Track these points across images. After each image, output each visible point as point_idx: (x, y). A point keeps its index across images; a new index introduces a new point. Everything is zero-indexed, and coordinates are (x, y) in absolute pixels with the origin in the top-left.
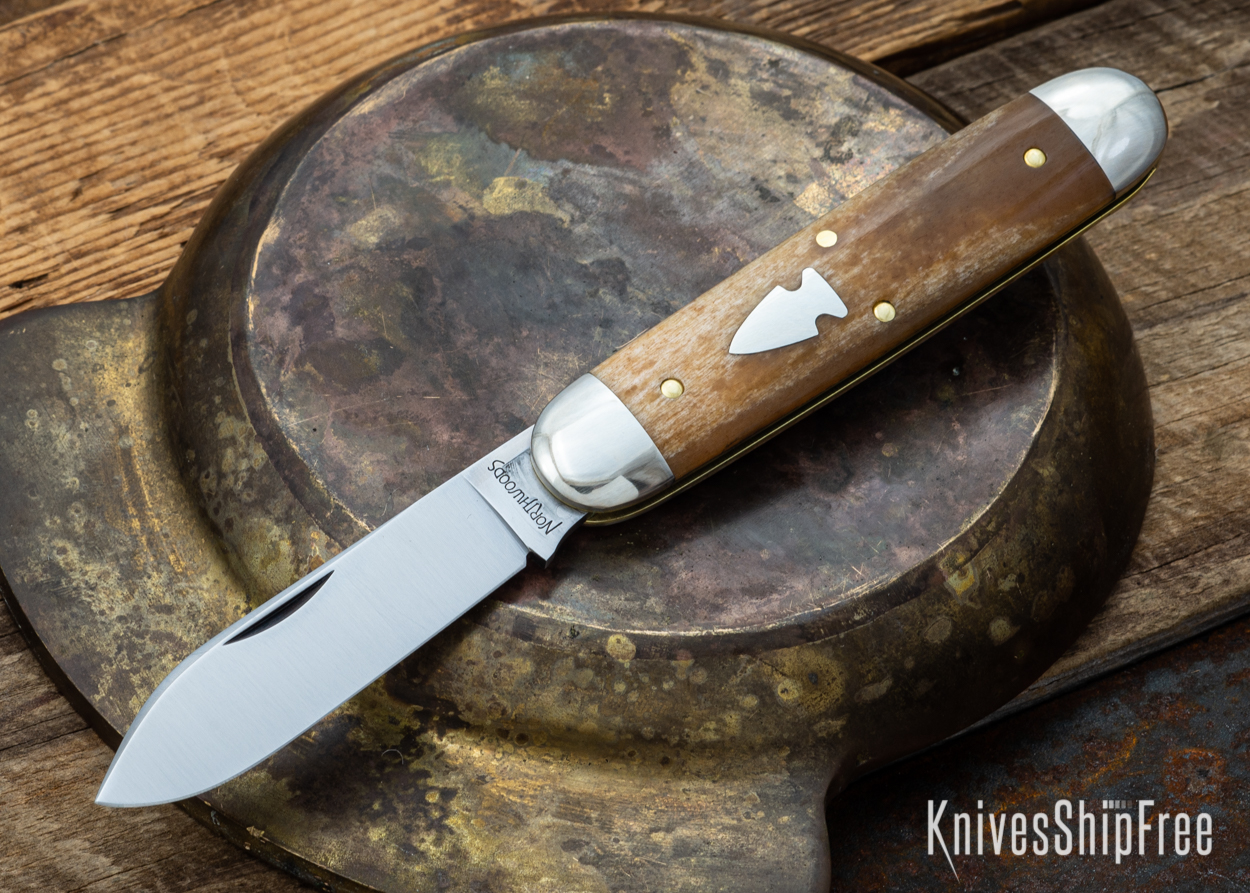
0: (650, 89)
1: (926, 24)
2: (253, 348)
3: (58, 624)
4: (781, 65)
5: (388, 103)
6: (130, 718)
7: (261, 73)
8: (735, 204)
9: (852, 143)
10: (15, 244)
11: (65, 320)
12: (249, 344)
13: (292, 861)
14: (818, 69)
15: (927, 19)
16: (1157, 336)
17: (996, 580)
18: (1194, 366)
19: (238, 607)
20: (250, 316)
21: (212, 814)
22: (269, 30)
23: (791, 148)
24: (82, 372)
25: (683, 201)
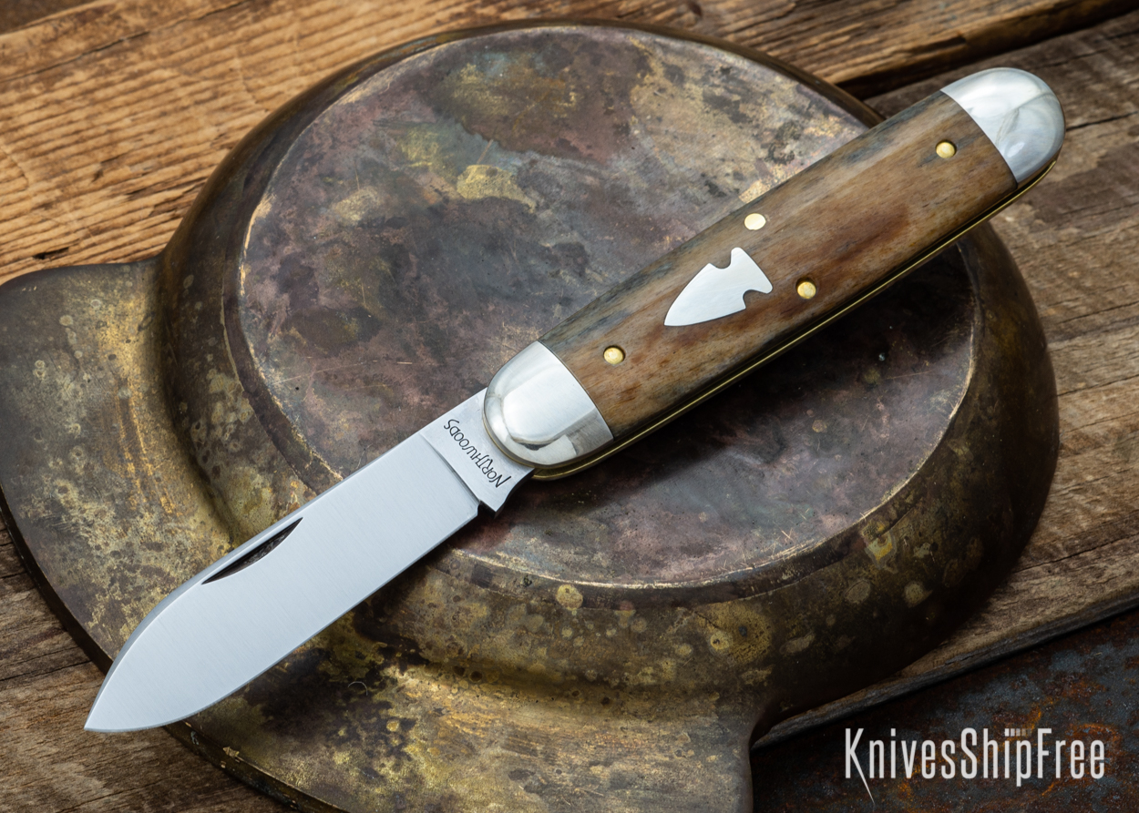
0: (612, 89)
1: (878, 55)
2: (243, 312)
3: (58, 556)
4: (732, 72)
5: (374, 94)
6: (121, 645)
7: (270, 73)
8: (685, 197)
9: (794, 146)
10: (40, 219)
11: (72, 281)
12: (240, 308)
13: (263, 779)
14: (766, 77)
15: (879, 50)
16: (1076, 347)
17: (912, 548)
18: (1108, 376)
19: (221, 547)
20: (242, 283)
21: (192, 734)
22: (279, 34)
23: (739, 148)
24: (86, 328)
25: (639, 192)
